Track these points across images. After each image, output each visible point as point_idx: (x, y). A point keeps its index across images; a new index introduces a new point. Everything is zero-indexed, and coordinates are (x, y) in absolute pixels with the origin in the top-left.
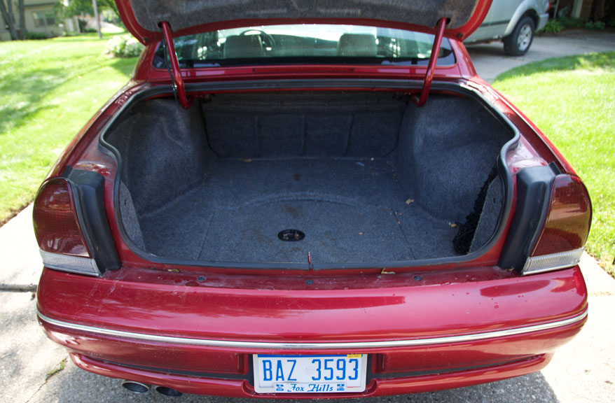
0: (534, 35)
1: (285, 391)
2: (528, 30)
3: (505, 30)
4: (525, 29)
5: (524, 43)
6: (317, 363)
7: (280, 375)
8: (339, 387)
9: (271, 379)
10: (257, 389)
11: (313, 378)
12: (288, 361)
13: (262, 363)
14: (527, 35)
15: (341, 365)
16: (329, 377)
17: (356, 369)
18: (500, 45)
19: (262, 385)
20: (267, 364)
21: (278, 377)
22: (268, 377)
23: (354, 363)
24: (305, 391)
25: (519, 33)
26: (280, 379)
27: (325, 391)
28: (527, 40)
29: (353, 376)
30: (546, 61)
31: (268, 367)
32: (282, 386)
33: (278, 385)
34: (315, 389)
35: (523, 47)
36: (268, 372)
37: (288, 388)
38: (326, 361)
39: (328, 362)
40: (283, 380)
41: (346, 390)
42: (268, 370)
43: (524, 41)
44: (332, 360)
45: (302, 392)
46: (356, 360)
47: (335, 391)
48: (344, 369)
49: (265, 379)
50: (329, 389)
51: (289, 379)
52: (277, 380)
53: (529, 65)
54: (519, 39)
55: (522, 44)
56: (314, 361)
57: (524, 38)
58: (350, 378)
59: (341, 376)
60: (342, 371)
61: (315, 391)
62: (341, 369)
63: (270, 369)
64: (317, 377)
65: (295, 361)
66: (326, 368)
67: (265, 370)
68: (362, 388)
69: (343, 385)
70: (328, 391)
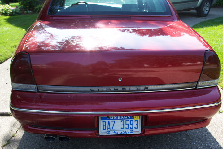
0: (211, 7)
1: (111, 134)
2: (208, 4)
3: (197, 4)
4: (207, 3)
5: (206, 10)
6: (123, 122)
7: (109, 127)
8: (131, 132)
9: (105, 129)
10: (100, 134)
11: (121, 128)
12: (112, 121)
13: (102, 123)
14: (207, 7)
15: (132, 123)
16: (127, 127)
17: (137, 124)
18: (195, 11)
19: (102, 132)
20: (104, 123)
21: (108, 128)
22: (104, 128)
23: (136, 121)
24: (118, 134)
25: (204, 6)
26: (109, 129)
27: (126, 134)
28: (207, 9)
29: (136, 127)
30: (217, 19)
31: (104, 124)
32: (110, 132)
33: (108, 132)
34: (122, 133)
35: (206, 12)
36: (104, 126)
37: (112, 133)
38: (126, 121)
39: (127, 122)
40: (110, 129)
41: (134, 133)
42: (104, 125)
43: (206, 9)
44: (128, 121)
45: (117, 134)
46: (137, 120)
47: (130, 133)
48: (133, 124)
49: (103, 129)
50: (127, 133)
51: (112, 129)
52: (108, 129)
53: (208, 21)
54: (204, 8)
55: (205, 11)
56: (121, 121)
57: (206, 8)
58: (135, 128)
59: (132, 127)
60: (132, 125)
61: (122, 134)
62: (132, 124)
63: (105, 125)
64: (123, 128)
65: (115, 121)
66: (126, 124)
67: (103, 125)
68: (140, 132)
69: (133, 131)
70: (127, 134)
